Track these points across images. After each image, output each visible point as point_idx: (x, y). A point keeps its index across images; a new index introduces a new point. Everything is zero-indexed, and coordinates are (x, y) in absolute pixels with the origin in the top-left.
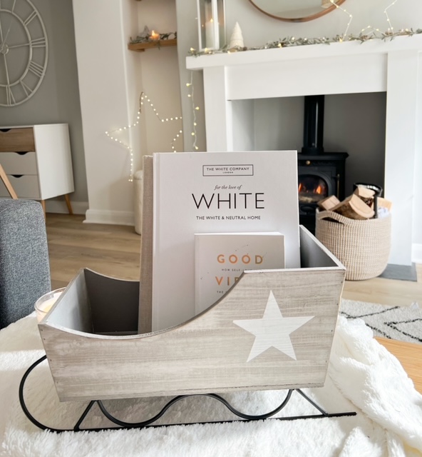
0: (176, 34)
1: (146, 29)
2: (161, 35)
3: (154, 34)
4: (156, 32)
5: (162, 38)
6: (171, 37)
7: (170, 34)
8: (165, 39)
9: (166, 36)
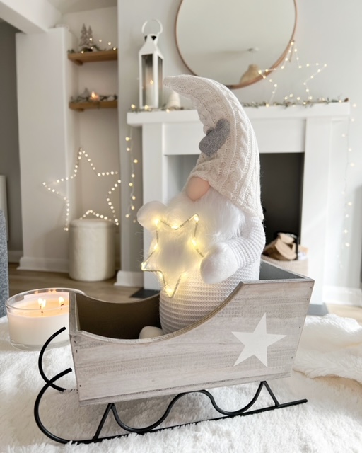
1: (86, 90)
2: (100, 96)
3: (93, 95)
4: (96, 94)
5: (102, 100)
6: (111, 99)
7: (110, 96)
9: (105, 98)
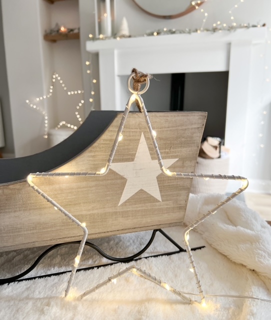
0: (79, 29)
1: (57, 25)
2: (68, 29)
3: (63, 29)
4: (65, 27)
5: (69, 32)
6: (76, 31)
7: (75, 29)
8: (71, 33)
9: (72, 30)
